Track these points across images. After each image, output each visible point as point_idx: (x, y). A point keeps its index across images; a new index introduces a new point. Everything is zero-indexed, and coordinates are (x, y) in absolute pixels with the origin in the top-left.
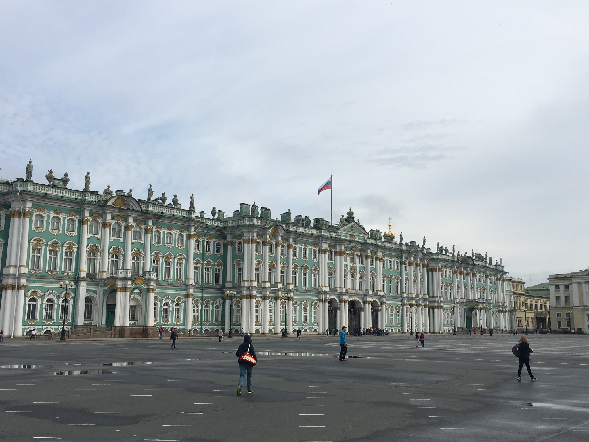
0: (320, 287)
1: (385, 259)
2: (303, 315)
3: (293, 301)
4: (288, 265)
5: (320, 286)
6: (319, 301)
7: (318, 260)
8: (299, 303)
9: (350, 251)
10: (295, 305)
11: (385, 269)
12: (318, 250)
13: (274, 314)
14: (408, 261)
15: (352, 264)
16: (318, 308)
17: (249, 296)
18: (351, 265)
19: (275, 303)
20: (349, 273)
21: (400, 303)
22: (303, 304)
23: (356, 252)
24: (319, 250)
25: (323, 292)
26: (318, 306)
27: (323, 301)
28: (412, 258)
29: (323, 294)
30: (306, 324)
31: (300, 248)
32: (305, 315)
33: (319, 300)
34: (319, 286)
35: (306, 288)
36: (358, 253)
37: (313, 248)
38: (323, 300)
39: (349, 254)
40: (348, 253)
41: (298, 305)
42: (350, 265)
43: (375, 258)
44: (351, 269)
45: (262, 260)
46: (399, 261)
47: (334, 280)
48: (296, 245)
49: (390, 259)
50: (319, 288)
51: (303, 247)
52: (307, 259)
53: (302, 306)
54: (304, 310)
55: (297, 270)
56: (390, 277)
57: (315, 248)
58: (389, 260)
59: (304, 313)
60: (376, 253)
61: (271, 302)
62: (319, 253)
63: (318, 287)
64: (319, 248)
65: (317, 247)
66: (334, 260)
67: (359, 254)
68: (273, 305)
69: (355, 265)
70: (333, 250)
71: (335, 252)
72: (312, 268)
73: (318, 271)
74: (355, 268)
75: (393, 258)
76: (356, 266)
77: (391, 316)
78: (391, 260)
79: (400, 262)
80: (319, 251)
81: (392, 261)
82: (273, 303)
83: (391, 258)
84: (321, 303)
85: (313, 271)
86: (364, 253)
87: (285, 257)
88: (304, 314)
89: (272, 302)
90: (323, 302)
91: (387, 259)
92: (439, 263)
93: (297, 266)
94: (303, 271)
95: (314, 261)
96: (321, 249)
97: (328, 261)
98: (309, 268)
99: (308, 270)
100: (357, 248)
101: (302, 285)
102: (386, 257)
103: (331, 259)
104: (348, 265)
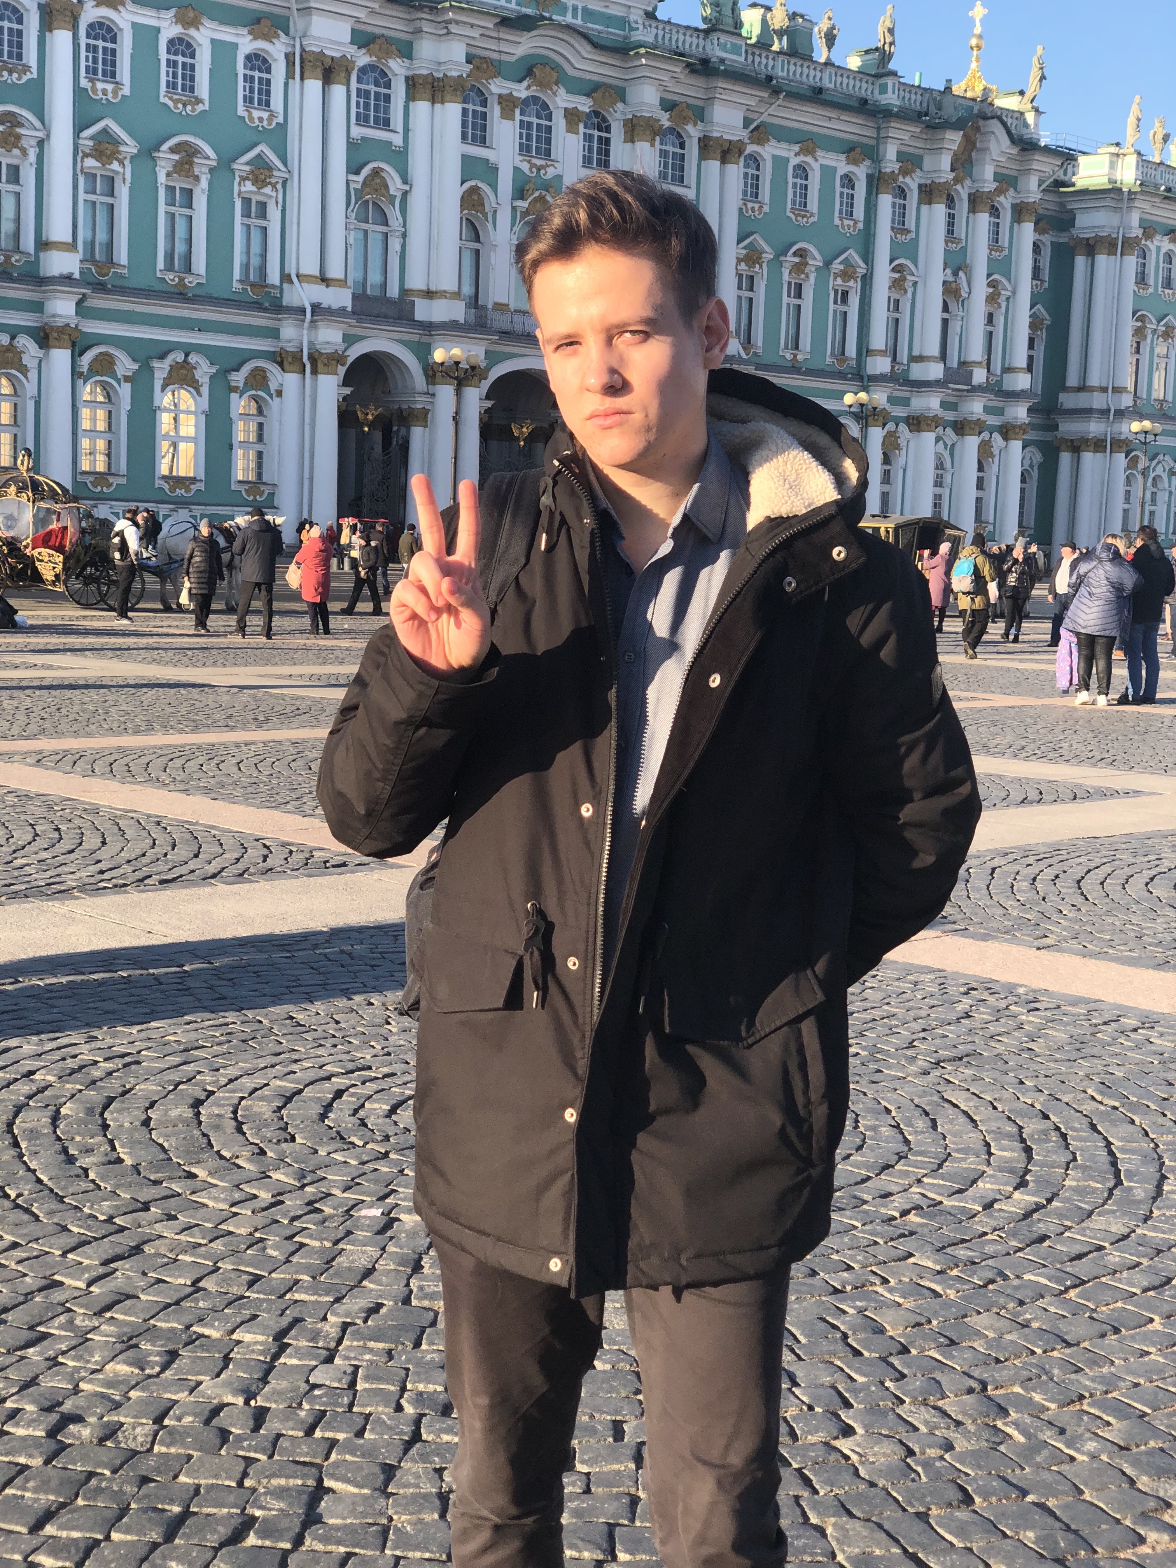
0: (291, 280)
1: (769, 151)
3: (77, 354)
4: (48, 132)
5: (289, 276)
6: (281, 364)
7: (281, 119)
8: (127, 364)
9: (520, 81)
10: (98, 373)
11: (767, 209)
12: (287, 56)
14: (918, 173)
15: (533, 165)
18: (525, 167)
20: (504, 217)
22: (160, 376)
23: (562, 91)
24: (289, 59)
25: (303, 311)
26: (279, 393)
27: (302, 365)
28: (946, 161)
29: (302, 320)
30: (188, 490)
33: (281, 359)
34: (286, 278)
35: (188, 280)
36: (571, 97)
37: (247, 44)
39: (508, 103)
40: (500, 96)
41: (127, 379)
42: (516, 169)
43: (695, 141)
44: (520, 193)
46: (861, 172)
47: (395, 244)
48: (116, 9)
49: (802, 158)
50: (285, 286)
51: (169, 29)
52: (200, 108)
53: (158, 385)
55: (121, 162)
56: (797, 260)
57: (261, 44)
58: (794, 161)
60: (700, 114)
62: (290, 75)
63: (277, 283)
64: (294, 46)
65: (278, 37)
66: (400, 128)
67: (584, 105)
69: (551, 172)
70: (397, 68)
71: (407, 78)
72: (235, 160)
73: (279, 186)
75: (820, 153)
76: (560, 178)
78: (809, 159)
79: (870, 177)
80: (289, 67)
81: (816, 166)
83: (808, 151)
84: (294, 377)
85: (243, 179)
86: (620, 106)
87: (25, 79)
90: (302, 371)
91: (784, 154)
92: (1130, 208)
93: (116, 142)
94: (168, 175)
95: (251, 119)
96: (303, 50)
97: (357, 132)
98: (208, 158)
99: (205, 170)
100: (570, 72)
101: (161, 264)
102: (773, 142)
103: (385, 123)
104: (500, 166)
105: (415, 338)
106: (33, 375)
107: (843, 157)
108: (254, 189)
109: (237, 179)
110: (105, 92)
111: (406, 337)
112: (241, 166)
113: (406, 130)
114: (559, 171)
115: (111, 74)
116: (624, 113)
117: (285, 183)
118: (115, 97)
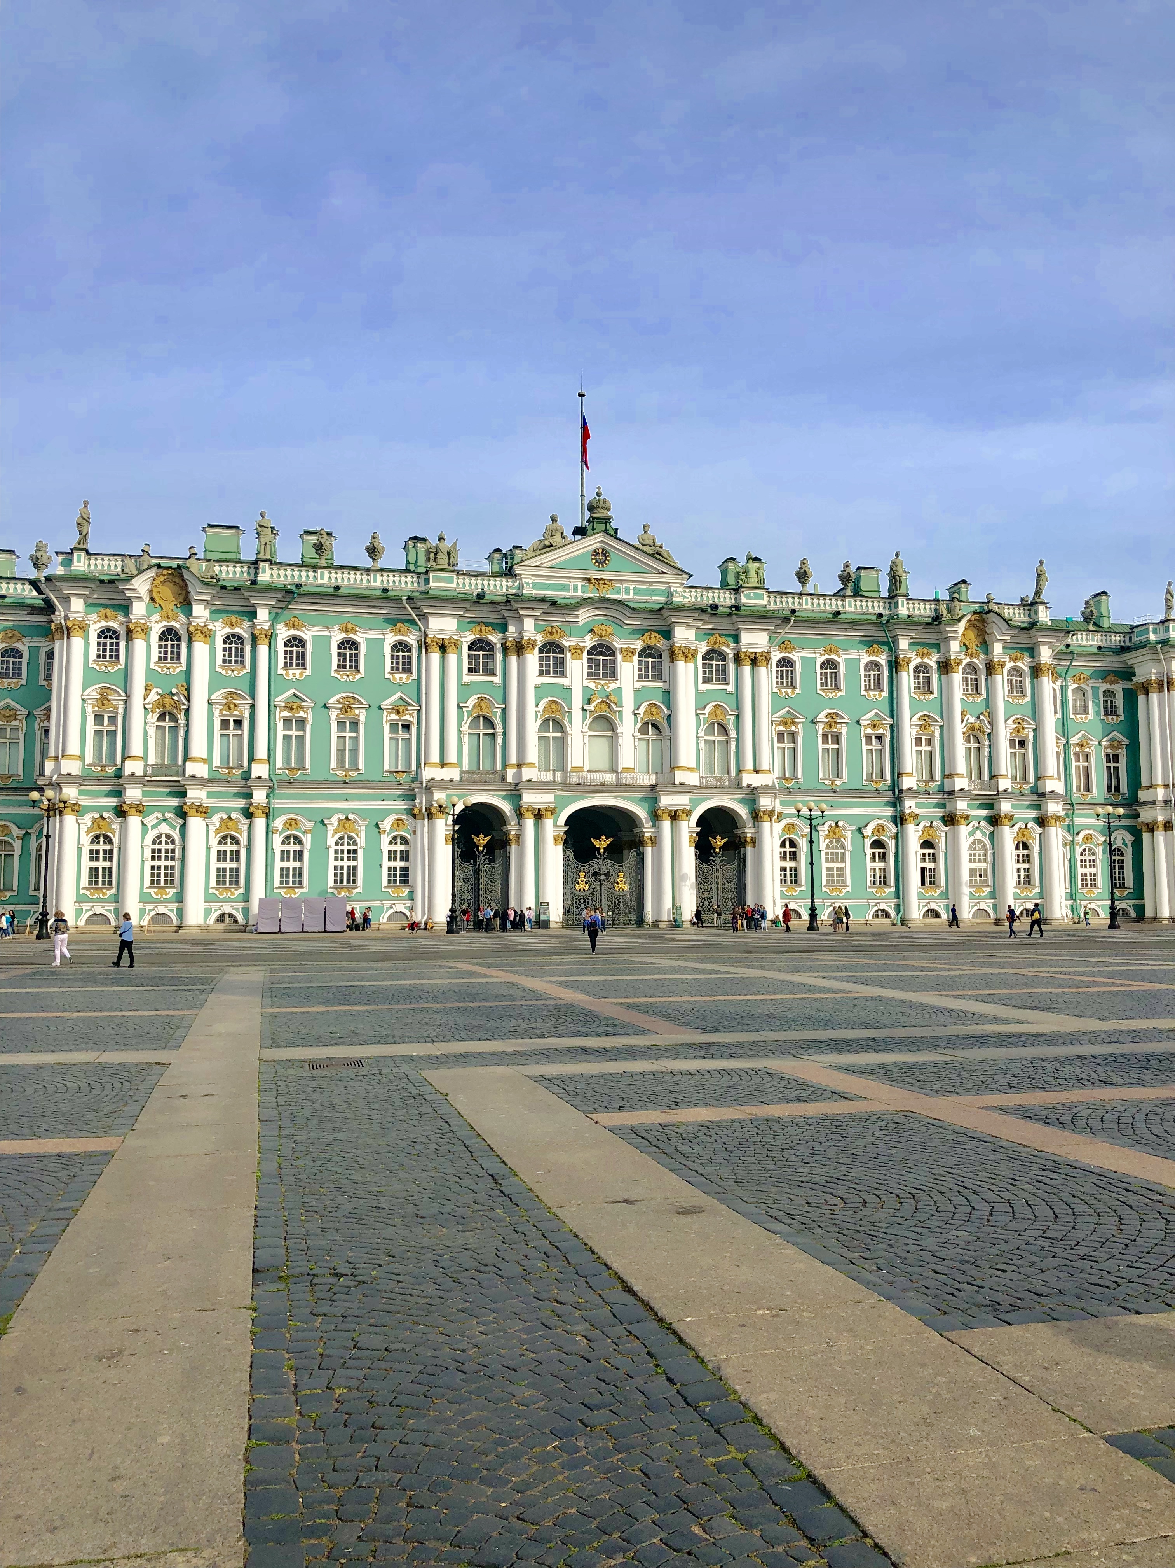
0: (421, 768)
1: (797, 655)
2: (334, 864)
3: (270, 820)
4: (254, 700)
6: (413, 815)
7: (415, 677)
8: (306, 824)
9: (584, 636)
11: (797, 691)
15: (597, 684)
16: (413, 838)
18: (592, 685)
20: (578, 716)
21: (889, 811)
22: (330, 828)
23: (617, 638)
24: (420, 643)
26: (415, 832)
27: (423, 814)
28: (955, 646)
29: (422, 789)
30: (351, 893)
31: (322, 643)
32: (345, 863)
34: (419, 765)
35: (353, 774)
36: (625, 641)
37: (392, 638)
38: (424, 811)
39: (576, 650)
40: (570, 646)
42: (585, 687)
43: (731, 656)
44: (590, 701)
45: (122, 687)
46: (882, 660)
47: (499, 739)
48: (303, 630)
49: (827, 656)
51: (338, 636)
52: (359, 677)
53: (330, 834)
54: (339, 848)
55: (305, 713)
56: (828, 720)
57: (401, 638)
58: (820, 660)
59: (342, 857)
60: (730, 637)
62: (420, 652)
63: (415, 769)
64: (421, 635)
65: (412, 632)
66: (500, 673)
67: (636, 644)
69: (612, 686)
70: (495, 639)
71: (503, 644)
74: (614, 694)
75: (841, 652)
76: (620, 689)
77: (827, 860)
78: (834, 656)
80: (420, 647)
81: (841, 660)
83: (831, 651)
84: (420, 822)
85: (389, 713)
86: (664, 641)
88: (342, 860)
90: (423, 818)
91: (811, 655)
93: (299, 702)
94: (338, 716)
96: (426, 637)
97: (467, 679)
98: (362, 704)
99: (361, 711)
100: (618, 627)
101: (334, 764)
102: (799, 650)
103: (492, 672)
104: (572, 687)
105: (510, 792)
106: (245, 834)
107: (863, 652)
108: (397, 718)
109: (385, 713)
110: (294, 675)
111: (502, 792)
112: (386, 706)
113: (504, 674)
114: (618, 686)
115: (302, 664)
116: (667, 646)
117: (419, 712)
118: (301, 677)
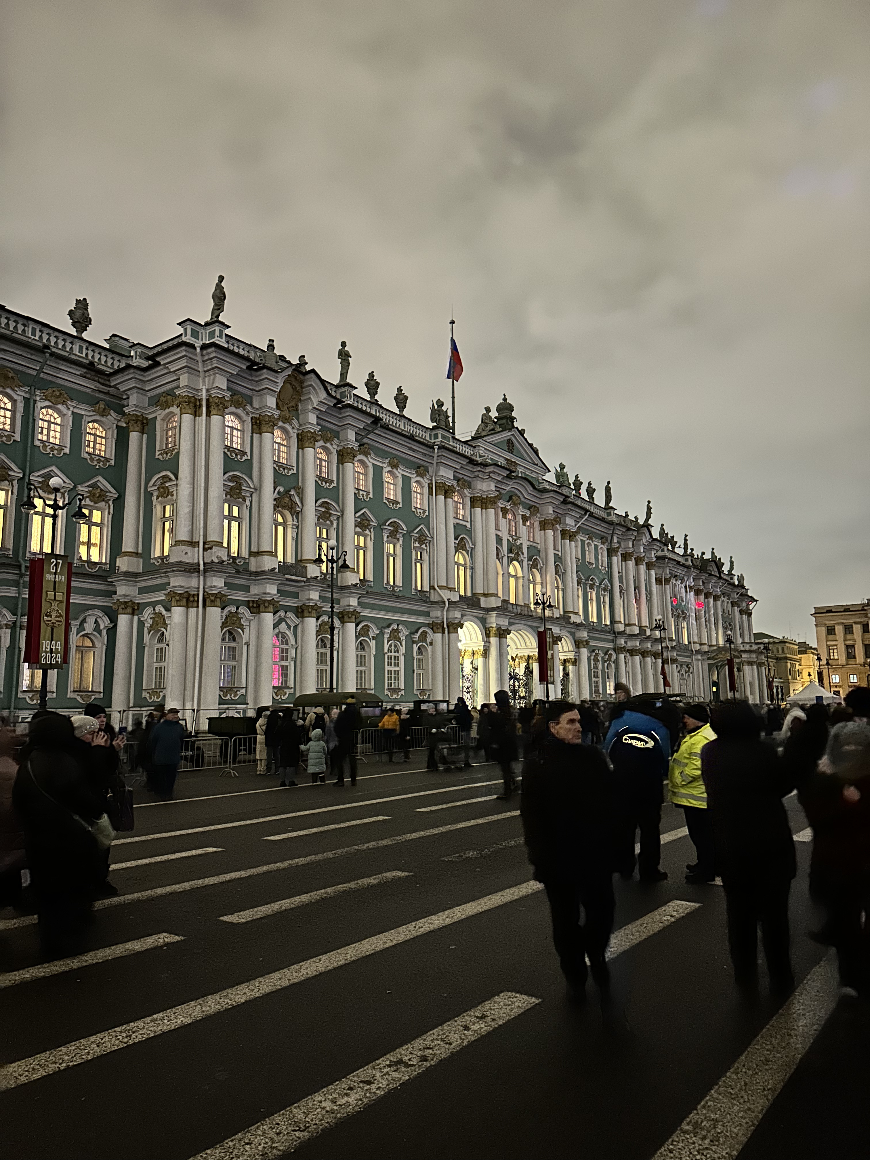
0: (435, 589)
1: (579, 537)
2: (387, 668)
3: (357, 625)
4: (342, 512)
5: (434, 587)
6: (432, 629)
7: (427, 513)
8: (374, 631)
10: (362, 636)
11: (580, 561)
12: (429, 484)
13: (292, 664)
14: (622, 548)
16: (429, 648)
17: (198, 595)
18: (511, 539)
19: (296, 627)
20: (505, 561)
21: (612, 645)
23: (521, 507)
25: (444, 603)
26: (431, 644)
27: (443, 629)
28: (630, 543)
29: (444, 608)
31: (378, 469)
32: (393, 668)
33: (434, 627)
34: (432, 587)
35: (397, 588)
36: (524, 510)
37: (415, 478)
38: (445, 626)
39: (504, 511)
41: (374, 638)
42: (508, 540)
43: (559, 532)
45: (251, 478)
46: (605, 547)
47: (469, 572)
49: (588, 541)
50: (432, 591)
51: (386, 468)
53: (385, 641)
54: (389, 654)
55: (370, 531)
56: (591, 583)
57: (419, 478)
58: (586, 542)
59: (391, 663)
60: (561, 519)
61: (284, 623)
62: (431, 493)
63: (428, 590)
64: (432, 480)
65: (426, 475)
66: (469, 520)
67: (528, 513)
68: (290, 634)
69: (519, 542)
70: (467, 493)
72: (413, 531)
73: (428, 544)
74: (520, 547)
75: (594, 539)
76: (521, 544)
77: (594, 676)
78: (590, 541)
79: (608, 550)
80: (430, 489)
81: (592, 545)
82: (289, 627)
83: (590, 538)
84: (439, 635)
85: (415, 541)
86: (538, 515)
87: (332, 486)
88: (391, 665)
89: (287, 624)
90: (443, 632)
91: (583, 539)
92: (667, 566)
93: (369, 520)
94: (387, 537)
95: (417, 513)
96: (436, 482)
97: (454, 520)
98: (403, 530)
99: (401, 535)
100: (523, 499)
101: (386, 579)
103: (464, 518)
105: (481, 615)
106: (337, 637)
107: (600, 541)
108: (418, 545)
109: (413, 540)
110: (363, 495)
111: (478, 615)
112: (415, 534)
113: (471, 521)
114: (521, 542)
116: (540, 518)
117: (430, 543)
118: (367, 498)
